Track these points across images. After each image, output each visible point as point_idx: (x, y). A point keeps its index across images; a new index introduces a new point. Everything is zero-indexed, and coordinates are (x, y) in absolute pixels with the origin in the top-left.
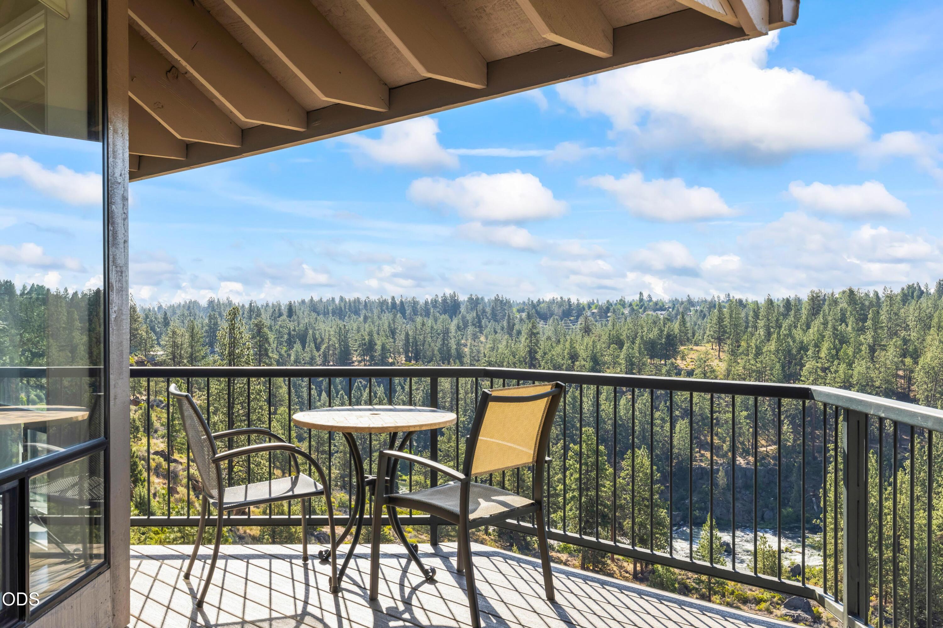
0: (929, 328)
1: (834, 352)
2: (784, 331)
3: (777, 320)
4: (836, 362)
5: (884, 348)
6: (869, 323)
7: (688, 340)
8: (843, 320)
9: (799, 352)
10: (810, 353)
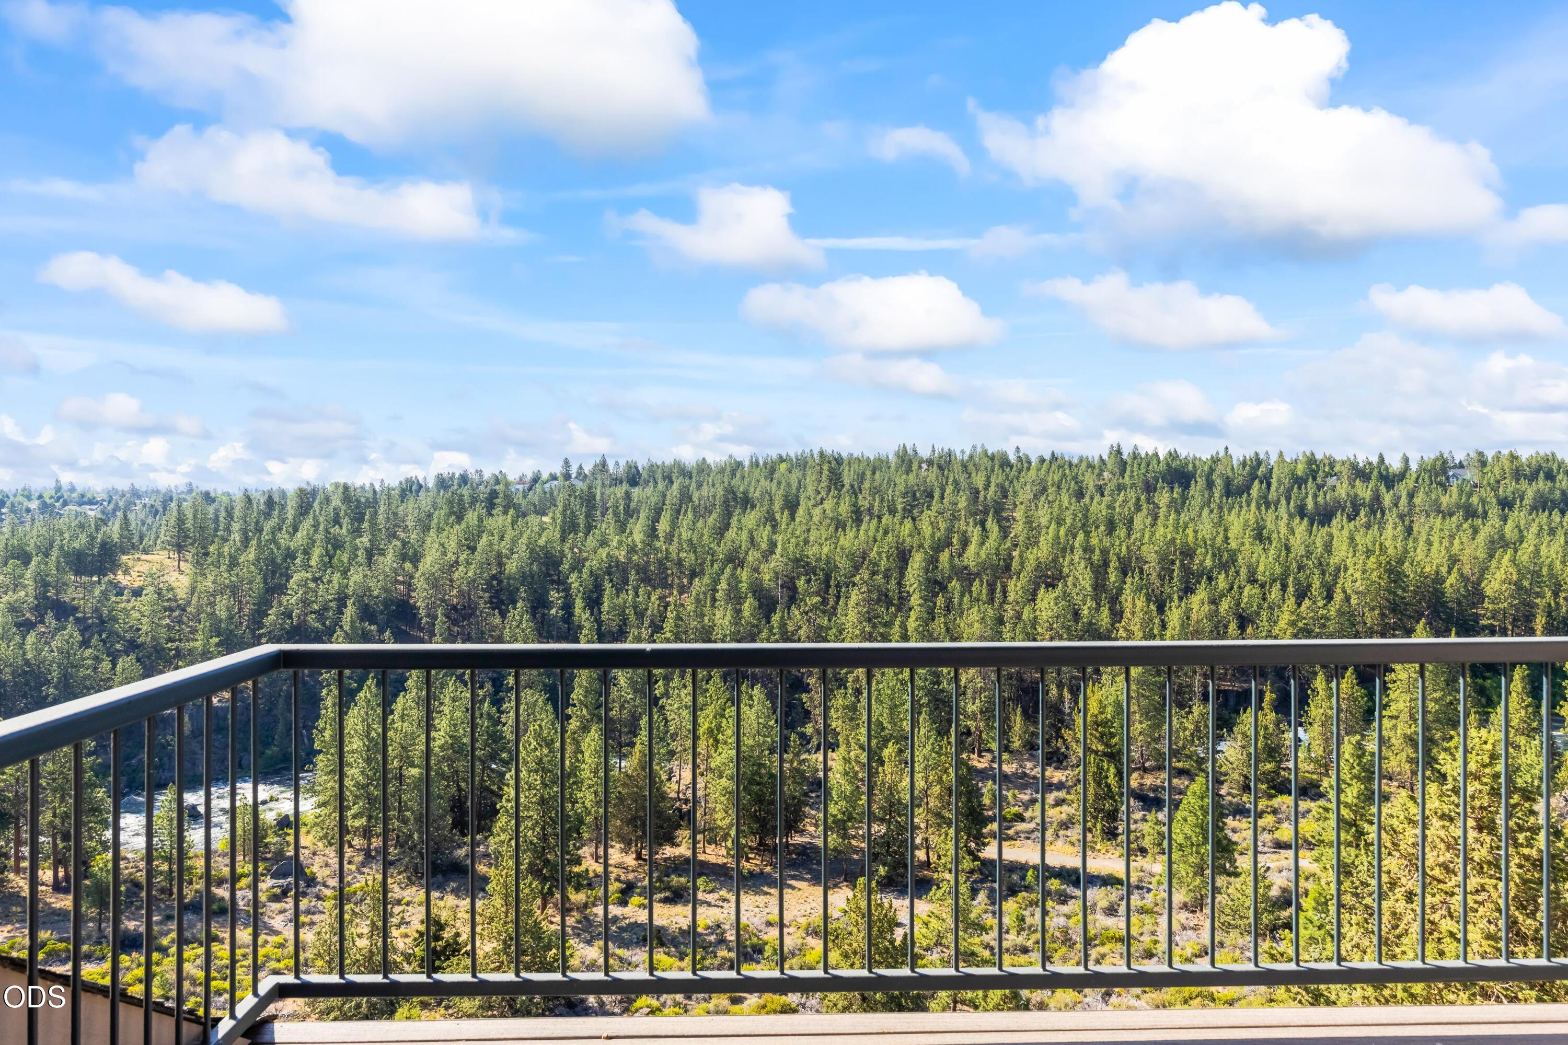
0: (429, 529)
1: (326, 559)
2: (265, 536)
3: (257, 523)
4: (329, 571)
5: (382, 553)
6: (366, 525)
7: (133, 546)
8: (337, 521)
9: (285, 560)
10: (298, 561)
